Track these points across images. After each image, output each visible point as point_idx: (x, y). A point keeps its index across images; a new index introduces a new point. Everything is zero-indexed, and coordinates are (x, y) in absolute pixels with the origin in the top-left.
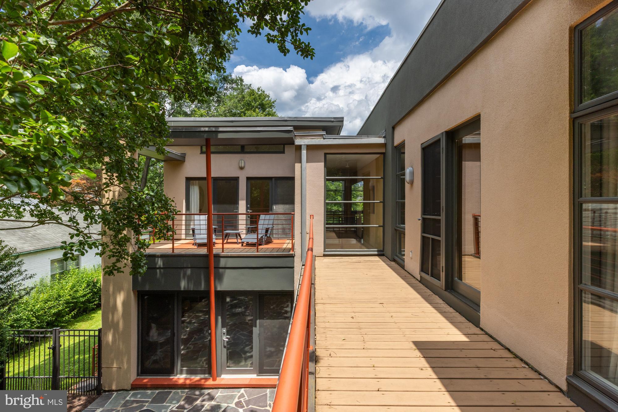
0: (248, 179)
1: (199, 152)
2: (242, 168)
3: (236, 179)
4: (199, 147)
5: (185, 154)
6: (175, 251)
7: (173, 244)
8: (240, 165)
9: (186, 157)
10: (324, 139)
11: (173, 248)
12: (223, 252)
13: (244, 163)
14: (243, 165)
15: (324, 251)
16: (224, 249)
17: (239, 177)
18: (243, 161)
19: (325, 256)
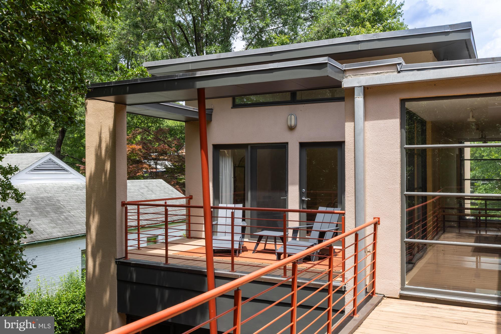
0: (303, 145)
1: (231, 105)
2: (291, 129)
3: (284, 146)
4: (231, 99)
5: (212, 109)
6: (170, 261)
7: (167, 250)
8: (289, 124)
9: (213, 114)
10: (399, 72)
11: (167, 256)
12: (233, 269)
13: (296, 119)
14: (293, 123)
15: (403, 289)
16: (235, 266)
17: (287, 143)
18: (293, 117)
19: (402, 297)
